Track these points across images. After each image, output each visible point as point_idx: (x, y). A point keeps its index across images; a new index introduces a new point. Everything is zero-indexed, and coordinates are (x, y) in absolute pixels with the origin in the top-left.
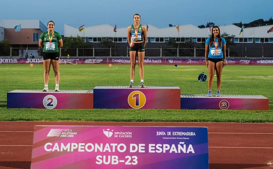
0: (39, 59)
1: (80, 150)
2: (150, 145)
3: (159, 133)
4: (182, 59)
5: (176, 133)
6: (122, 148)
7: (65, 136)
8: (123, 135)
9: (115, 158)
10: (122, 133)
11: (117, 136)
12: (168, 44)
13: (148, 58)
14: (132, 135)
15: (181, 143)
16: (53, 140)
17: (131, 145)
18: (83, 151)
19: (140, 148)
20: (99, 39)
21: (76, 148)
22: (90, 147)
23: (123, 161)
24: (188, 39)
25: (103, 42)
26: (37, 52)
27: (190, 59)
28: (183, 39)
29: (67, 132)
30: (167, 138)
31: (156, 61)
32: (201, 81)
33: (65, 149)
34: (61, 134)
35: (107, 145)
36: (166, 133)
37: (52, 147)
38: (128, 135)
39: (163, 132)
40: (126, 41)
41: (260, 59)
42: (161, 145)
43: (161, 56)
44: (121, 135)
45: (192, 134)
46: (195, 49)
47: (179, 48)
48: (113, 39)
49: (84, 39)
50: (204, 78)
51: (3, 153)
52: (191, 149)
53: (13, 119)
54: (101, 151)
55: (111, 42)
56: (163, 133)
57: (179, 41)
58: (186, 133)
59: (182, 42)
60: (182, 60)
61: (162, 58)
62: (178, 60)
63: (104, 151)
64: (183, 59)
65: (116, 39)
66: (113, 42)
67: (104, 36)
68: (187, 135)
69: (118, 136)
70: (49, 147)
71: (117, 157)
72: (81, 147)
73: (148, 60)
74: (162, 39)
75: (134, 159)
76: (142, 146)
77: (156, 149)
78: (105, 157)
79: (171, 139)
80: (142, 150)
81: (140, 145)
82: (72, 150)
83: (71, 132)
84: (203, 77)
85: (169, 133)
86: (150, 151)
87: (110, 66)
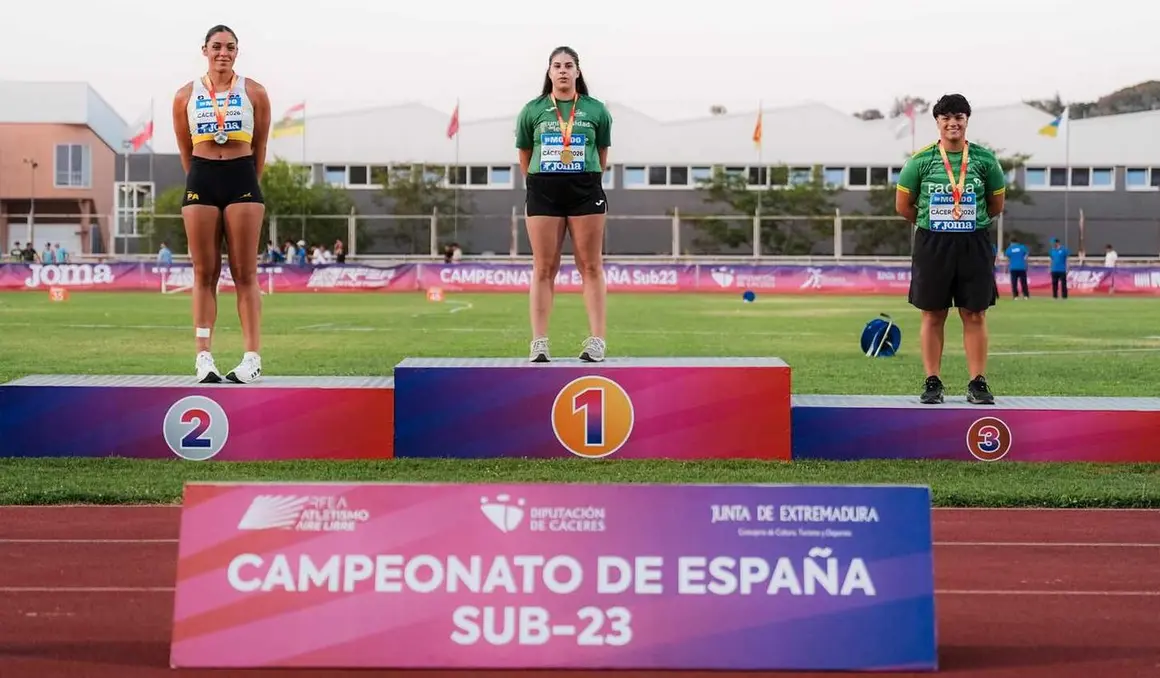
0: (87, 269)
1: (381, 586)
2: (685, 563)
3: (722, 513)
4: (776, 266)
5: (797, 513)
6: (563, 574)
7: (316, 527)
8: (568, 519)
9: (534, 618)
10: (564, 513)
11: (541, 526)
12: (708, 196)
13: (615, 265)
14: (607, 521)
15: (815, 552)
16: (267, 542)
17: (605, 563)
18: (397, 587)
19: (644, 576)
20: (380, 173)
21: (364, 575)
22: (424, 573)
23: (569, 630)
24: (803, 173)
25: (396, 187)
26: (77, 233)
27: (816, 268)
28: (780, 174)
29: (326, 507)
30: (756, 533)
31: (652, 279)
32: (873, 353)
33: (318, 582)
34: (298, 520)
35: (500, 563)
36: (754, 513)
37: (262, 573)
38: (591, 520)
39: (739, 507)
40: (508, 181)
41: (1147, 265)
42: (730, 563)
43: (676, 255)
44: (560, 520)
45: (863, 514)
46: (838, 222)
47: (762, 214)
48: (447, 170)
49: (304, 173)
50: (890, 338)
51: (34, 614)
52: (859, 578)
53: (38, 497)
54: (474, 586)
55: (437, 190)
56: (738, 512)
57: (764, 183)
58: (836, 510)
59: (776, 187)
60: (776, 275)
61: (681, 263)
62: (758, 270)
63: (488, 588)
64: (778, 268)
65: (458, 174)
66: (446, 184)
67: (401, 159)
68: (843, 519)
69: (547, 525)
70: (247, 573)
71: (543, 614)
72: (386, 573)
73: (614, 272)
74: (680, 174)
75: (617, 619)
76: (650, 568)
77: (709, 578)
78: (489, 612)
79: (775, 537)
80: (649, 582)
81: (642, 562)
82: (349, 586)
83: (342, 508)
84: (885, 336)
85: (766, 513)
86: (685, 588)
87: (433, 298)
